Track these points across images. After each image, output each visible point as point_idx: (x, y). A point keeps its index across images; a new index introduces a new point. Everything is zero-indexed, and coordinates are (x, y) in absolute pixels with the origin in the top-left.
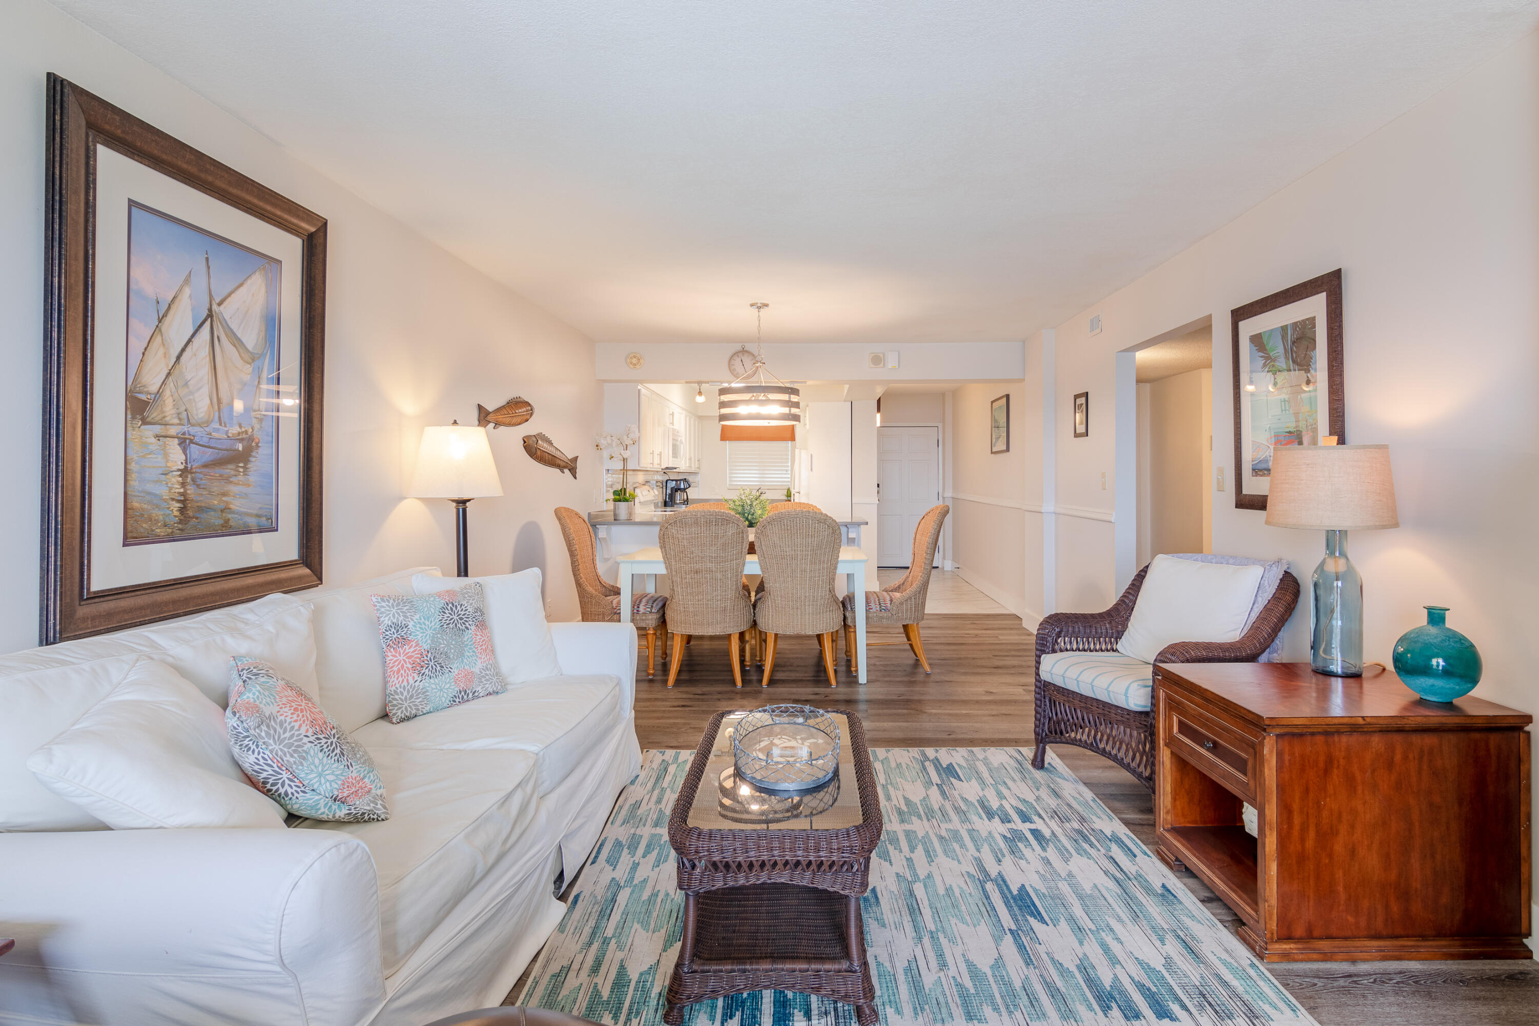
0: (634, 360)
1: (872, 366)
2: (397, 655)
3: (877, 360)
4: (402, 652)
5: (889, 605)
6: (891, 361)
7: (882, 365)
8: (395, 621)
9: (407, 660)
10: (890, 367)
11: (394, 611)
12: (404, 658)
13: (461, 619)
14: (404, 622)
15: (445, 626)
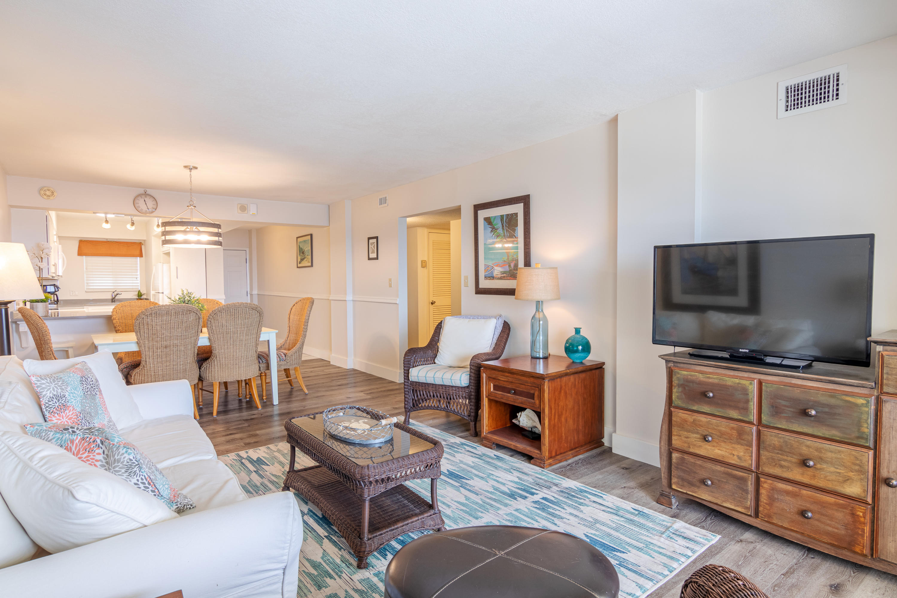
0: (48, 193)
1: (240, 211)
2: (61, 418)
3: (243, 209)
4: (64, 415)
5: (284, 357)
6: (253, 209)
7: (246, 212)
8: (55, 393)
9: (69, 421)
10: (251, 214)
11: (53, 386)
12: (67, 420)
13: (92, 387)
14: (62, 394)
15: (86, 394)
